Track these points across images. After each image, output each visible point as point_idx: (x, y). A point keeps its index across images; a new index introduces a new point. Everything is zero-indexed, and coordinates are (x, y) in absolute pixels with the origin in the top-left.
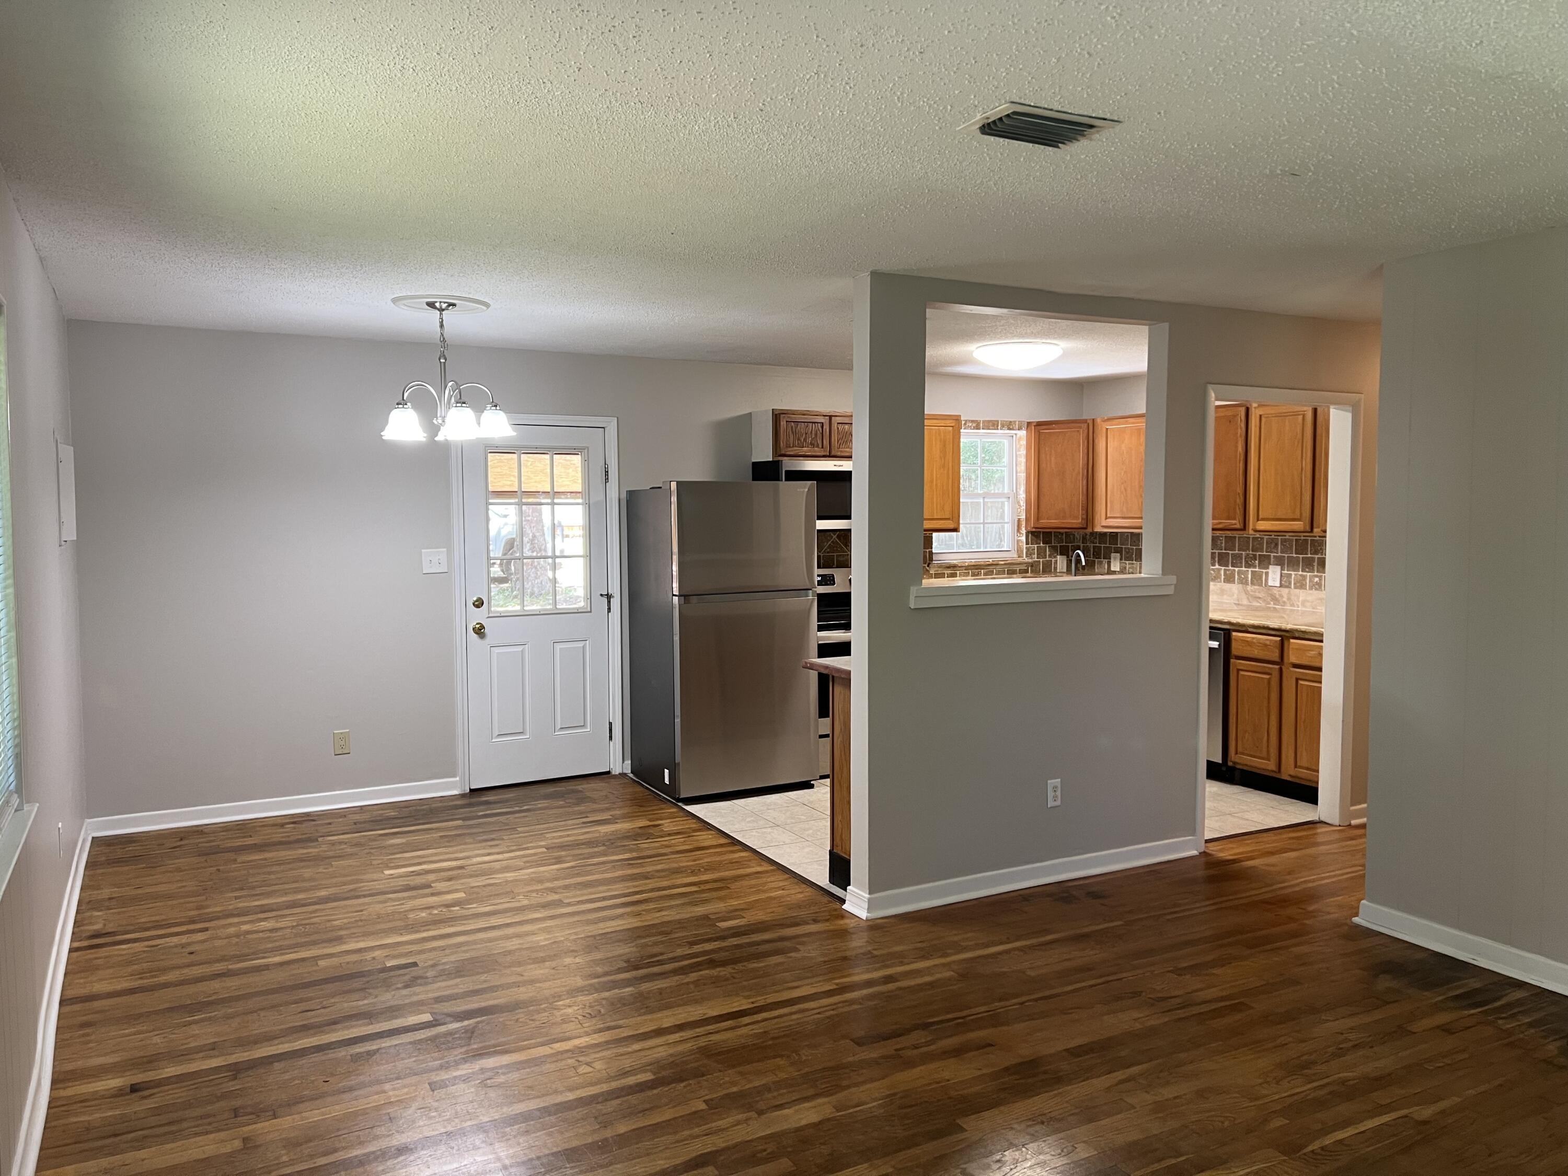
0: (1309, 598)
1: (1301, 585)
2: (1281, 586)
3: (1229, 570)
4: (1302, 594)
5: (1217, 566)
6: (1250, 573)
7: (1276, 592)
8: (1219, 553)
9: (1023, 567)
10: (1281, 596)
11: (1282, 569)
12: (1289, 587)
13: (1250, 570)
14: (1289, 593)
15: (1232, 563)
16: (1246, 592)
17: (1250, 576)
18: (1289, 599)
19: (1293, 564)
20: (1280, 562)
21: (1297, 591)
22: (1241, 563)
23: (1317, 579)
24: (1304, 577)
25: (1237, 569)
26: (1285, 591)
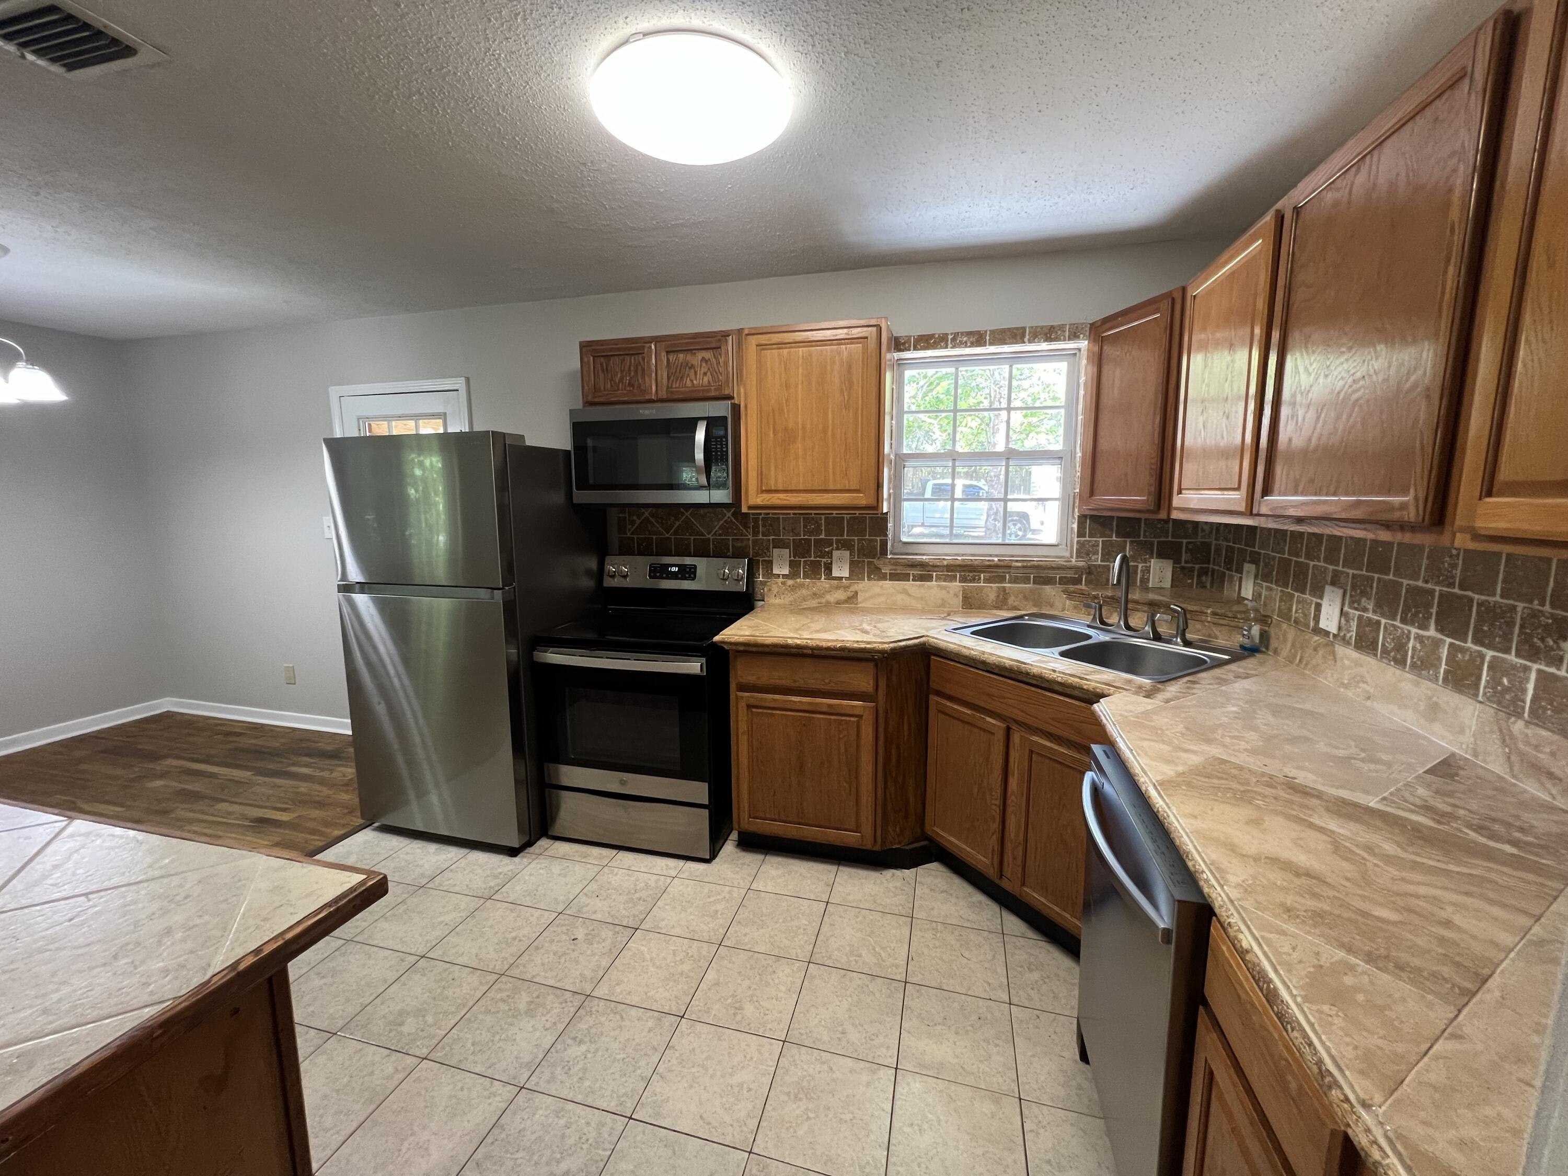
3: (1462, 650)
5: (1432, 632)
6: (1533, 676)
8: (1441, 595)
9: (1070, 574)
13: (1535, 666)
15: (1477, 630)
16: (1506, 739)
17: (1531, 687)
22: (1507, 637)
25: (1489, 654)
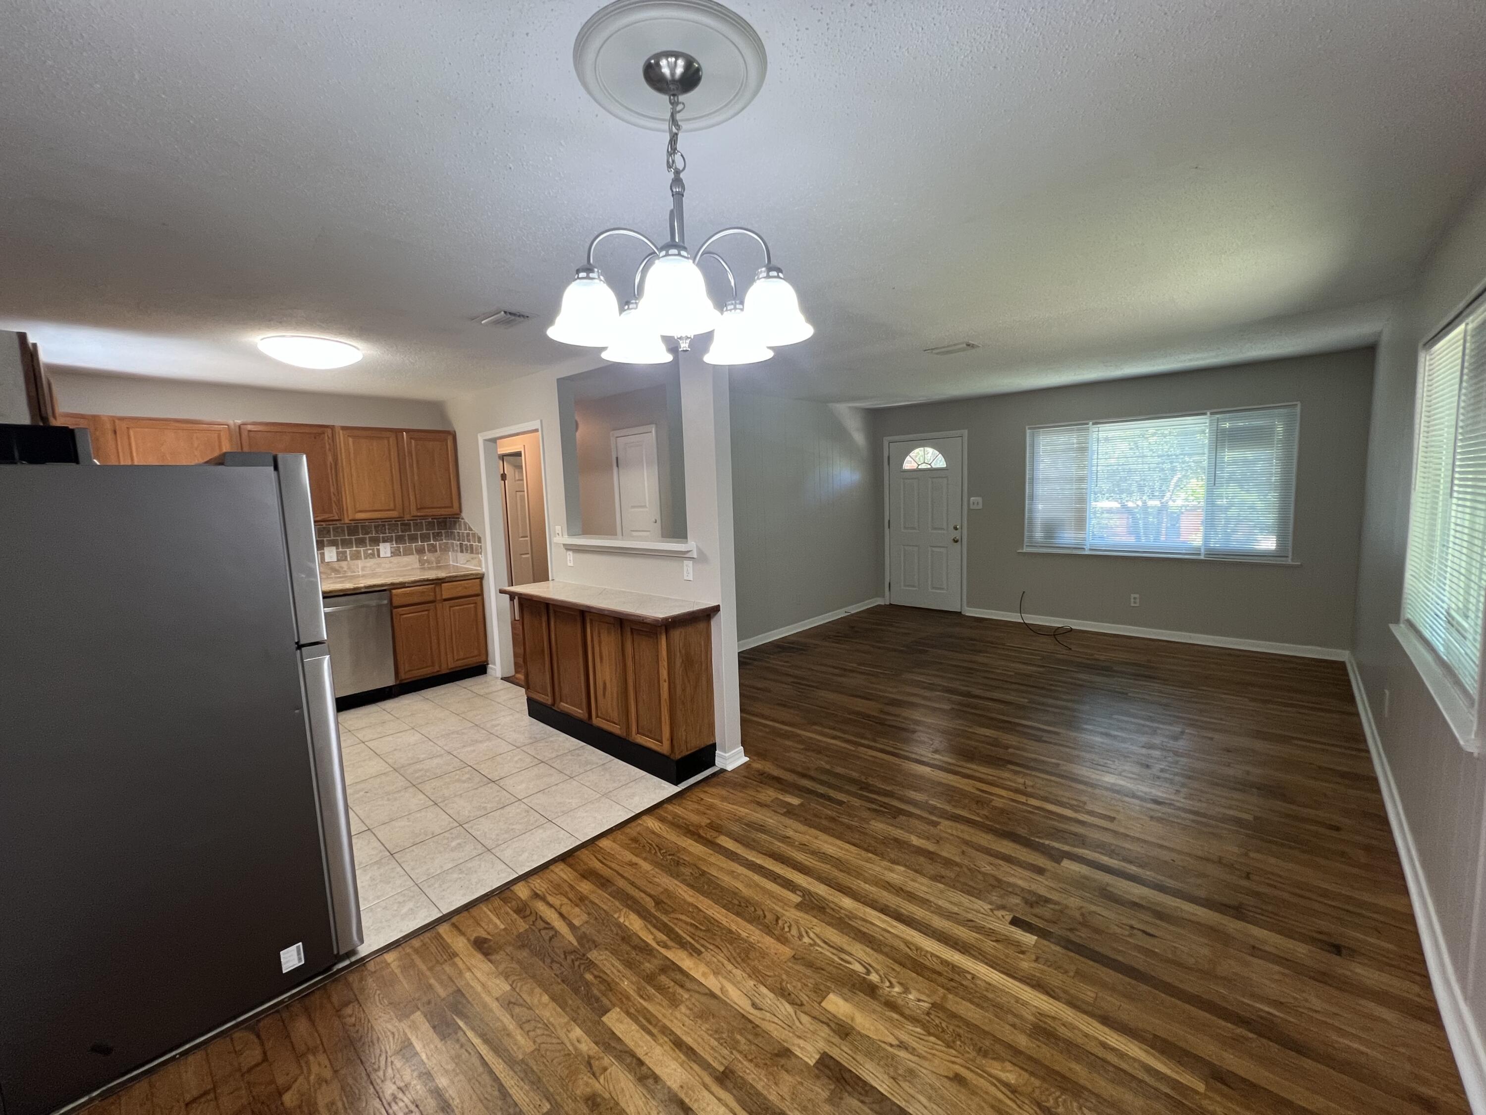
0: (368, 565)
1: (356, 556)
2: (338, 560)
4: (360, 563)
7: (336, 566)
10: (342, 568)
11: (337, 548)
12: (346, 559)
14: (348, 564)
18: (349, 568)
19: (346, 543)
20: (333, 543)
21: (356, 562)
23: (370, 552)
24: (359, 552)
26: (344, 564)
